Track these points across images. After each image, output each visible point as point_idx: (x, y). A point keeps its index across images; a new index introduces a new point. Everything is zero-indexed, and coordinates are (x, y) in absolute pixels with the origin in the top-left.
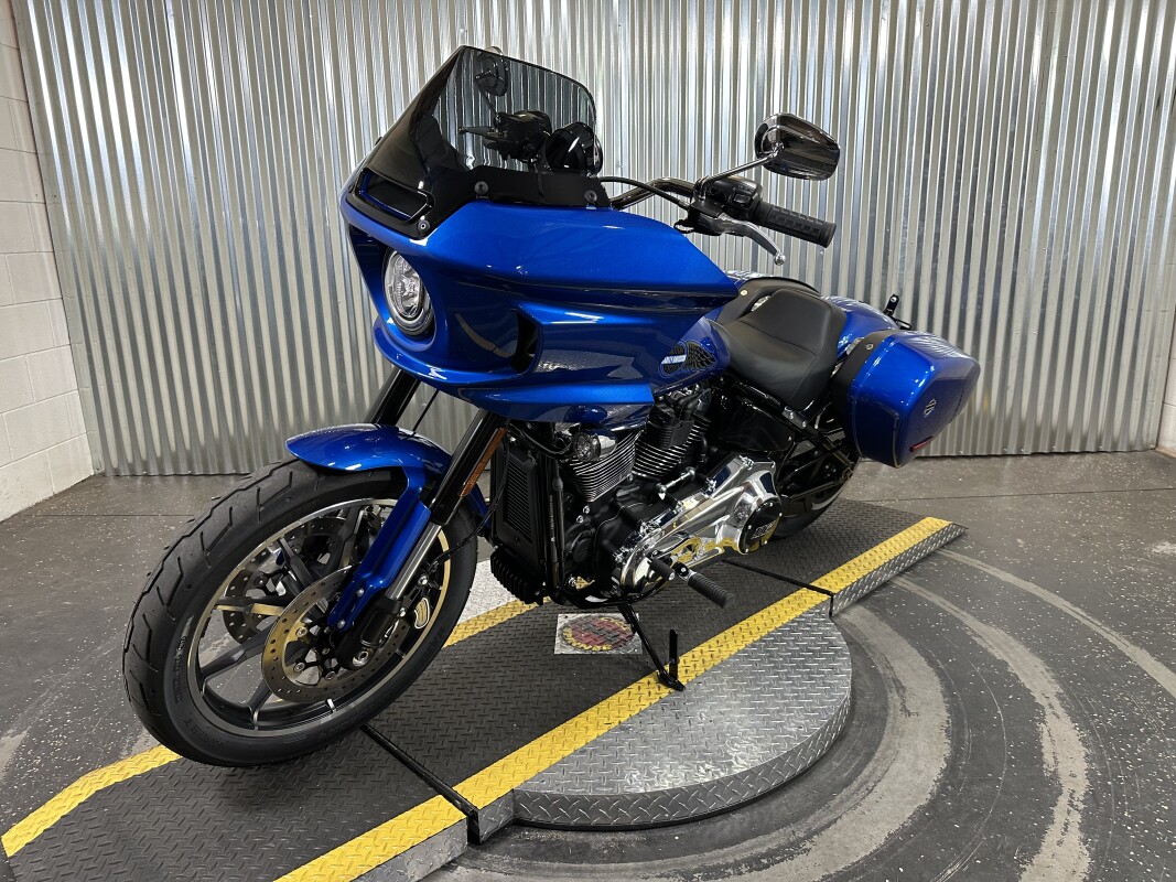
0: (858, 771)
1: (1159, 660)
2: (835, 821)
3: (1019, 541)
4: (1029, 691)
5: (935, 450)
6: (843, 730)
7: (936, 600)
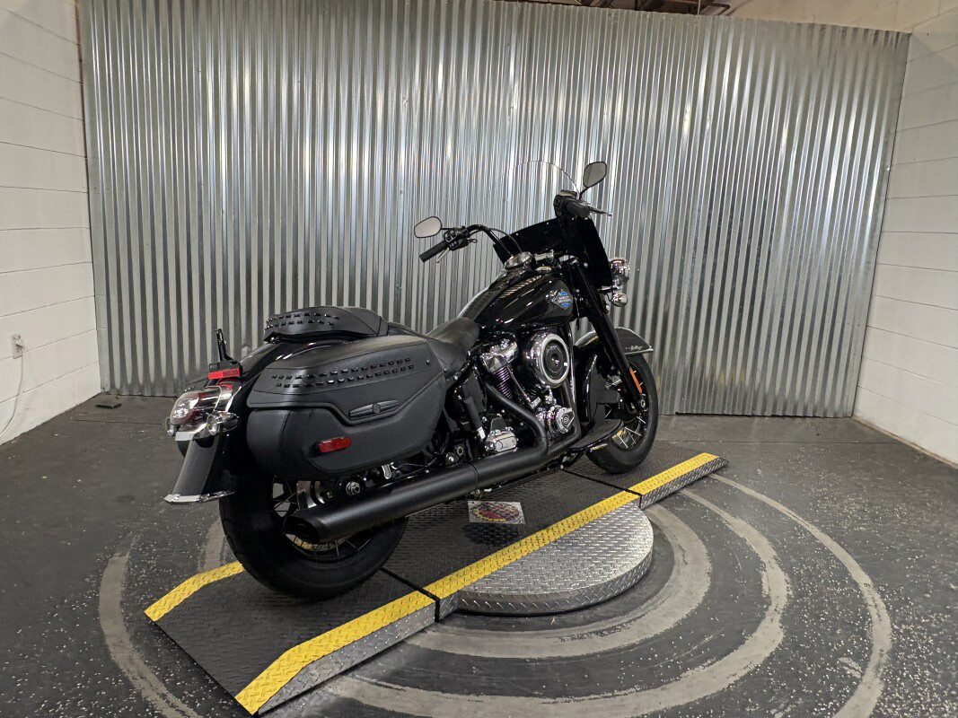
1: (834, 541)
2: (644, 615)
4: (757, 554)
5: (708, 410)
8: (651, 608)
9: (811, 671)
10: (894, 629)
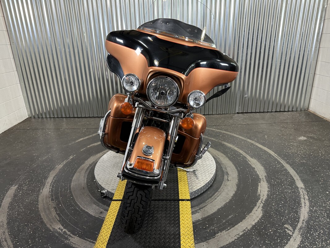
0: (214, 194)
1: (292, 167)
2: (206, 206)
3: (266, 136)
4: (259, 175)
5: (249, 111)
6: (212, 184)
7: (241, 152)
8: (210, 202)
9: (271, 231)
10: (310, 210)
